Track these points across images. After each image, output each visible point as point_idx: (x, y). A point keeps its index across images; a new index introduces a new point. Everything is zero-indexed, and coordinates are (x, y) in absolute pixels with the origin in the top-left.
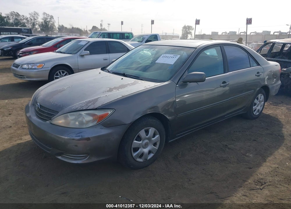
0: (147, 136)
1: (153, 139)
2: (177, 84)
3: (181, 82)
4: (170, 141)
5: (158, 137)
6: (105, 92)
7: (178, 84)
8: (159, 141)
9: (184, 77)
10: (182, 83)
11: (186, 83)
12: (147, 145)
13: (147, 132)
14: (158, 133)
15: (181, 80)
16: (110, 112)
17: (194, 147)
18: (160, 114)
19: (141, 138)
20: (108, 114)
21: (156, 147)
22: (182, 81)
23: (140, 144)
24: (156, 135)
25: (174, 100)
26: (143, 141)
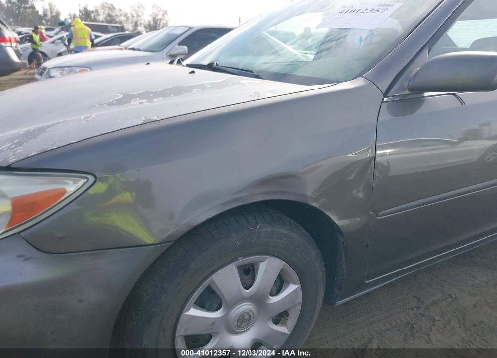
0: (247, 288)
1: (274, 300)
2: (385, 95)
3: (402, 88)
4: (340, 303)
5: (295, 291)
6: (101, 105)
7: (389, 95)
8: (299, 308)
9: (414, 72)
10: (407, 92)
11: (419, 96)
12: (249, 321)
13: (248, 273)
14: (295, 276)
15: (403, 81)
16: (71, 186)
17: (424, 319)
18: (307, 205)
19: (218, 297)
20: (64, 192)
21: (284, 324)
22: (406, 85)
23: (214, 321)
24: (289, 283)
25: (369, 154)
26: (230, 308)
